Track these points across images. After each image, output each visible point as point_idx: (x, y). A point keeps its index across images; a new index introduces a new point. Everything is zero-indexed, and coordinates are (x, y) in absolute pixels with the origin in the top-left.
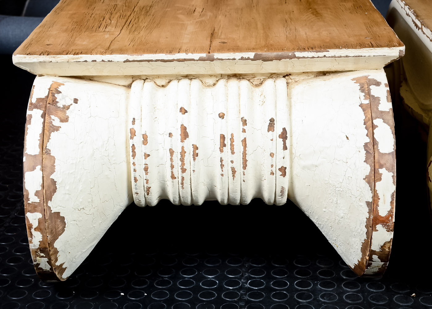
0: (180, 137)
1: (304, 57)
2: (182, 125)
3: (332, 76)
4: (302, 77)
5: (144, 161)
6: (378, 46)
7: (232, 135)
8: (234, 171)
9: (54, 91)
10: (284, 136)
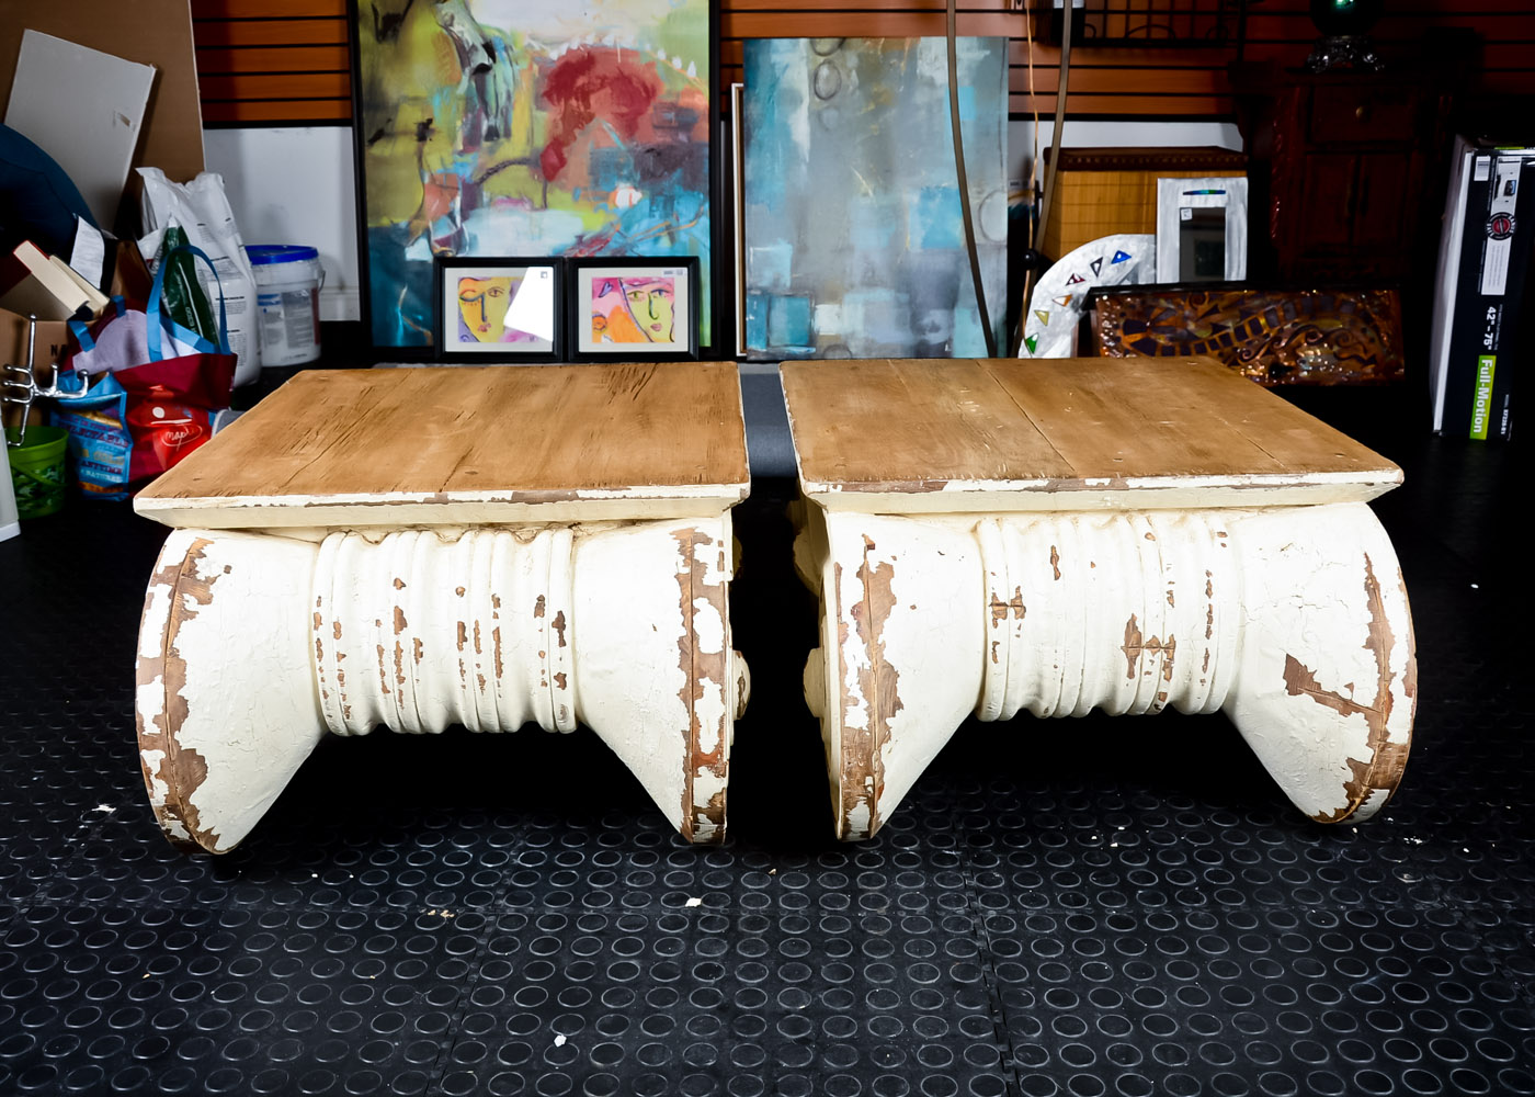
0: (392, 627)
1: (591, 499)
2: (396, 607)
3: (644, 526)
4: (598, 528)
5: (337, 665)
6: (708, 483)
7: (477, 623)
8: (482, 682)
9: (195, 554)
10: (560, 623)
